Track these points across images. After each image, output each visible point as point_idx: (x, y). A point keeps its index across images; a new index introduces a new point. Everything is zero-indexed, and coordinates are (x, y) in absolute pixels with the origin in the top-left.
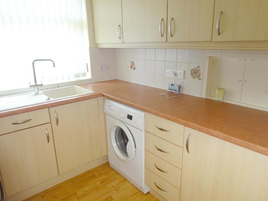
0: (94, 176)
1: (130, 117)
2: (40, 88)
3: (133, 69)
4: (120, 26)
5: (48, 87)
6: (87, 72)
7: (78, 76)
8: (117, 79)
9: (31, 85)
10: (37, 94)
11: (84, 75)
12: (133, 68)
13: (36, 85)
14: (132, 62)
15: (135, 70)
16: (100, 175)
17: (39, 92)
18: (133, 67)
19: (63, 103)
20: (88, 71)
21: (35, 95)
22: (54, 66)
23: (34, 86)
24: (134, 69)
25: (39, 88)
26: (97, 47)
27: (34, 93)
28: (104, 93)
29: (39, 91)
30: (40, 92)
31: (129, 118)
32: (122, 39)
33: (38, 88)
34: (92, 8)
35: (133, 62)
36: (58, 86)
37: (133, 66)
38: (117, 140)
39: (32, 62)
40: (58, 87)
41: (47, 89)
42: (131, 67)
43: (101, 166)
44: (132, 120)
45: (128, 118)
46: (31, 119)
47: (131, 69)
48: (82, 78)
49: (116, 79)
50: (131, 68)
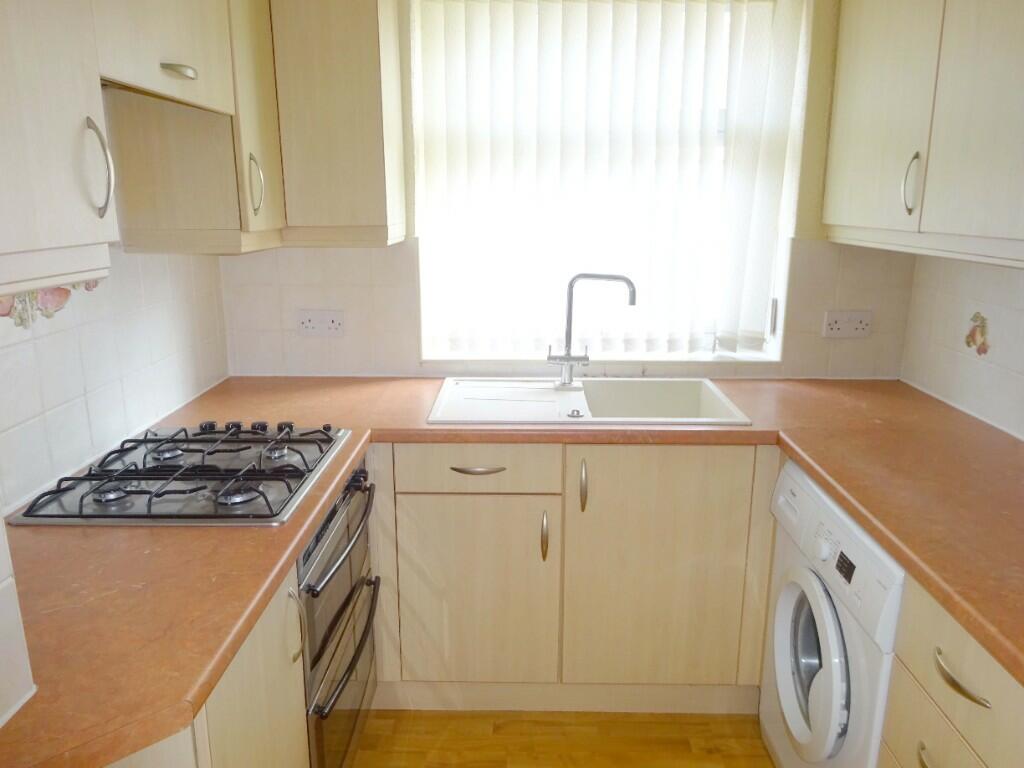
0: (685, 745)
1: (846, 568)
2: (578, 367)
3: (974, 347)
4: (917, 156)
5: (608, 369)
6: (768, 335)
7: (729, 343)
8: (902, 380)
9: (553, 354)
10: (564, 387)
11: (757, 343)
12: (975, 343)
13: (568, 358)
14: (977, 317)
15: (983, 355)
16: (710, 751)
17: (572, 380)
18: (979, 339)
19: (615, 440)
20: (774, 330)
21: (557, 389)
22: (633, 302)
23: (561, 358)
24: (982, 350)
25: (574, 369)
26: (827, 237)
27: (558, 381)
28: (785, 431)
29: (574, 379)
30: (577, 382)
31: (841, 571)
32: (916, 214)
33: (571, 367)
34: (833, 83)
35: (983, 320)
36: (644, 369)
37: (977, 336)
38: (799, 643)
39: (570, 279)
40: (643, 374)
41: (605, 375)
42: (971, 339)
43: (730, 719)
44: (849, 582)
45: (838, 566)
46: (504, 469)
47: (966, 347)
48: (744, 355)
49: (898, 380)
50: (968, 344)
